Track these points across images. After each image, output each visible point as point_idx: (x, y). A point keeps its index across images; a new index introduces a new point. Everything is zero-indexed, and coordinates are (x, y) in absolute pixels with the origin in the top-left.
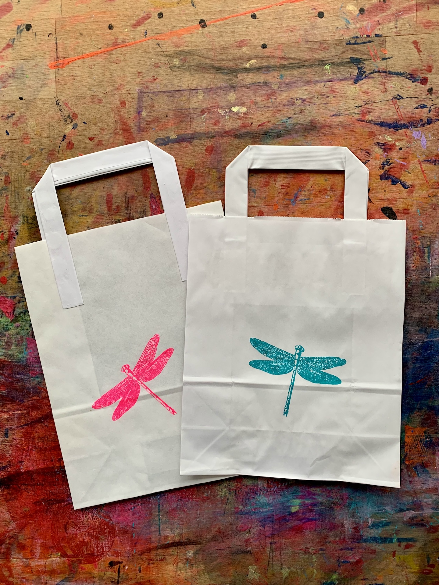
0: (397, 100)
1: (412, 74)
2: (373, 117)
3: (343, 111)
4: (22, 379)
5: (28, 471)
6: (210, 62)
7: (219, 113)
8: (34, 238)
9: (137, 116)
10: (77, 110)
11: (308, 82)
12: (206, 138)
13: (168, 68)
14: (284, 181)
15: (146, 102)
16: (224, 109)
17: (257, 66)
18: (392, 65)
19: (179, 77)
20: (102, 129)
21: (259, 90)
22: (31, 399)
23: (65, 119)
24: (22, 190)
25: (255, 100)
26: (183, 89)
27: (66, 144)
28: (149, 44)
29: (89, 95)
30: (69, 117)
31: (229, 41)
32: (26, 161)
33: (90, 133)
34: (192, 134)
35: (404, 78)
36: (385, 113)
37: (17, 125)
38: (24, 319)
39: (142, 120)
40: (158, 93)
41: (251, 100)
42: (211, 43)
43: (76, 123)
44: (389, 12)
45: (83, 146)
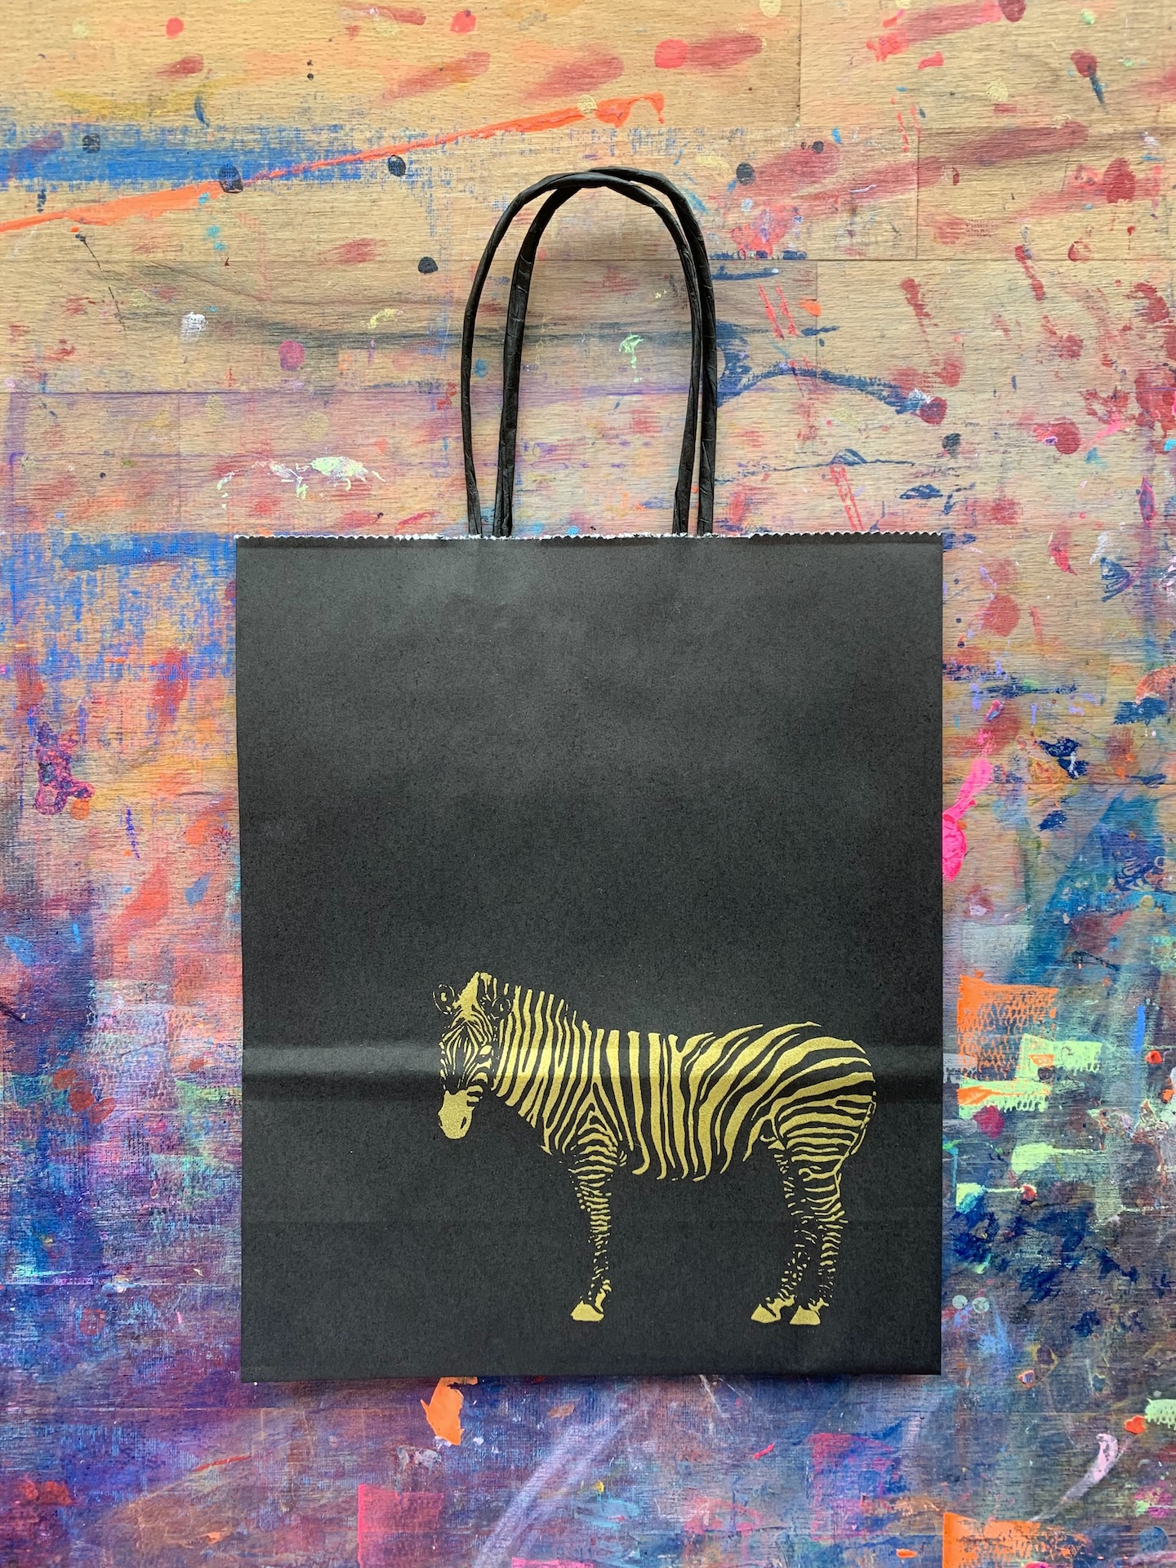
0: (847, 468)
1: (895, 387)
2: (770, 518)
6: (249, 307)
7: (272, 475)
9: (6, 469)
11: (564, 392)
13: (112, 318)
15: (36, 425)
16: (289, 462)
17: (402, 328)
18: (837, 355)
19: (145, 348)
21: (407, 409)
25: (391, 441)
26: (159, 389)
28: (51, 235)
31: (313, 241)
34: (183, 540)
35: (870, 397)
36: (806, 507)
39: (20, 482)
40: (75, 397)
41: (380, 439)
42: (255, 245)
44: (829, 183)
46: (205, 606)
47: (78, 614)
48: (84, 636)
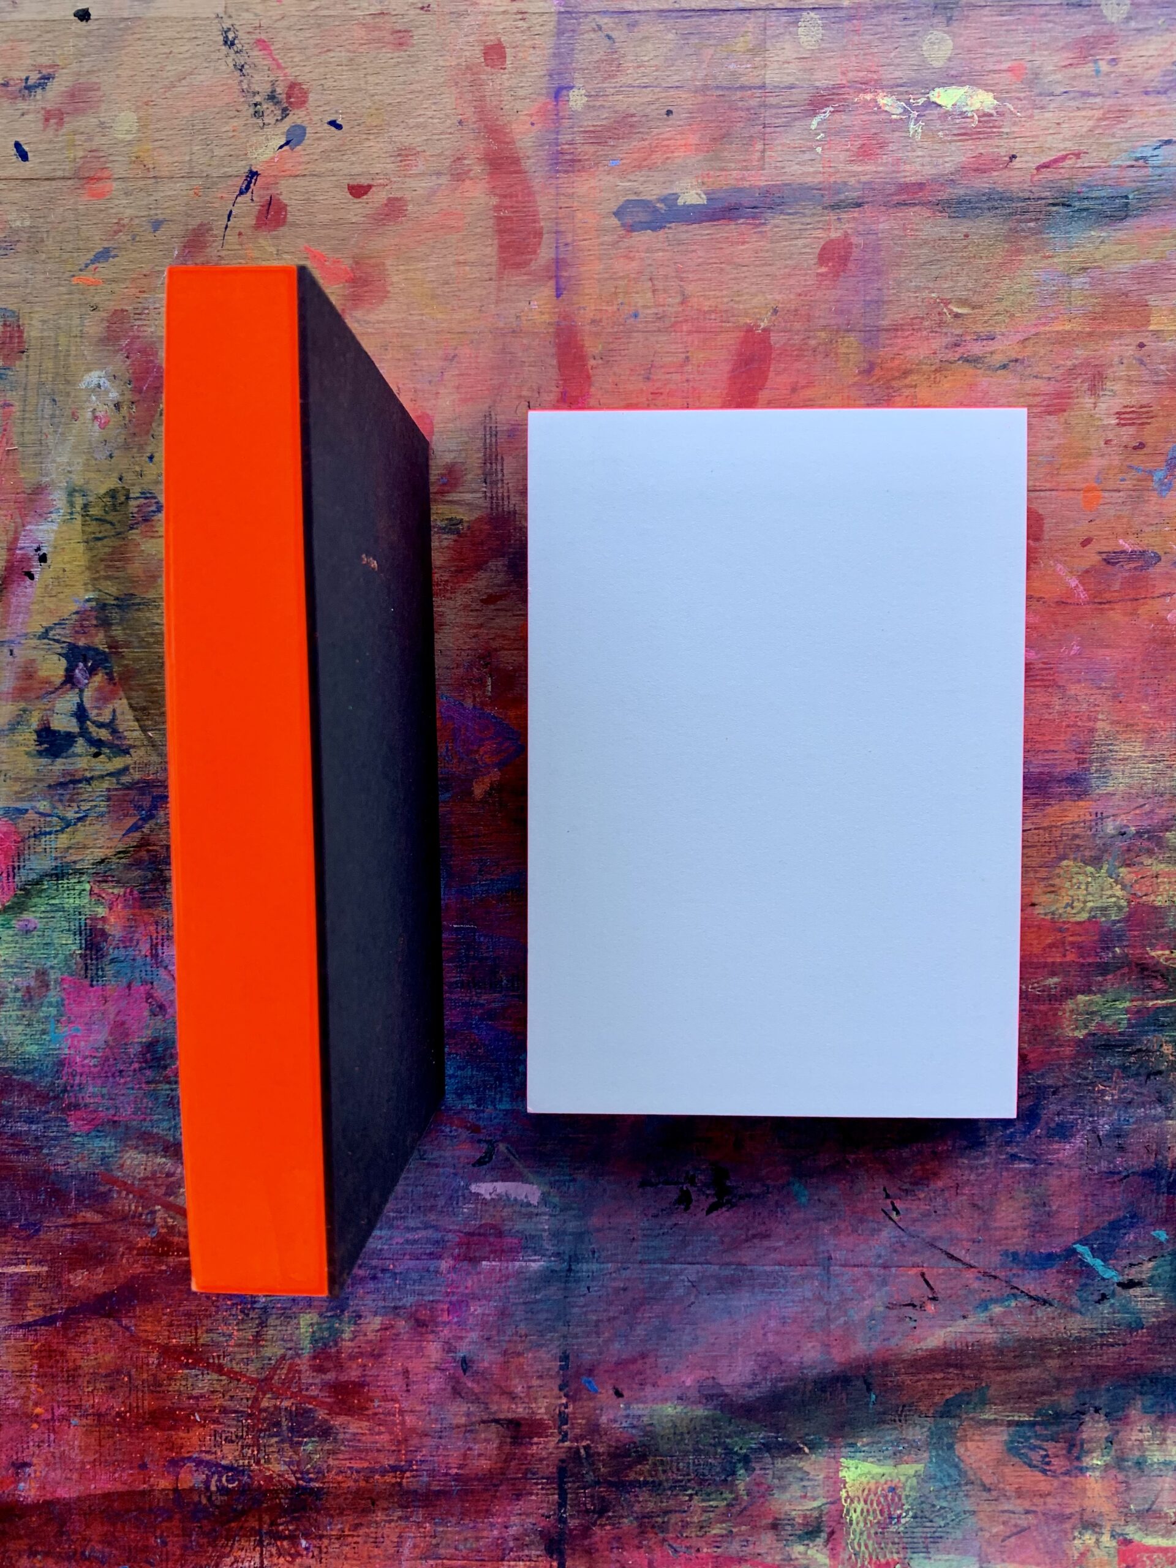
4: (37, 1139)
5: (48, 1503)
7: (880, 110)
8: (107, 578)
9: (550, 107)
10: (307, 69)
12: (825, 208)
14: (1130, 394)
15: (589, 50)
16: (901, 93)
20: (404, 155)
21: (1050, 25)
22: (71, 1221)
23: (256, 105)
24: (68, 382)
26: (741, 5)
27: (255, 208)
29: (357, 13)
30: (272, 97)
32: (92, 267)
33: (355, 169)
34: (767, 192)
37: (61, 122)
38: (56, 901)
39: (566, 123)
40: (637, 16)
41: (1015, 64)
43: (299, 122)
45: (323, 218)
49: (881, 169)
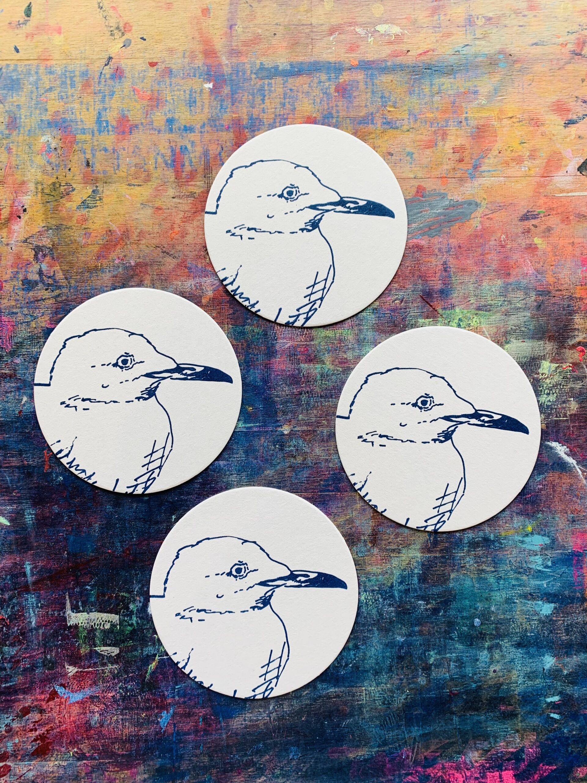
3: (549, 38)
7: (357, 33)
8: (51, 218)
9: (228, 32)
10: (132, 18)
12: (337, 70)
14: (457, 141)
15: (243, 11)
16: (365, 27)
20: (171, 51)
21: (421, 2)
23: (111, 31)
25: (413, 17)
27: (111, 71)
30: (118, 28)
32: (45, 94)
33: (152, 55)
34: (314, 64)
37: (32, 38)
39: (235, 38)
41: (408, 16)
43: (128, 38)
45: (139, 75)
46: (325, 95)
47: (263, 100)
48: (266, 111)
49: (358, 55)
